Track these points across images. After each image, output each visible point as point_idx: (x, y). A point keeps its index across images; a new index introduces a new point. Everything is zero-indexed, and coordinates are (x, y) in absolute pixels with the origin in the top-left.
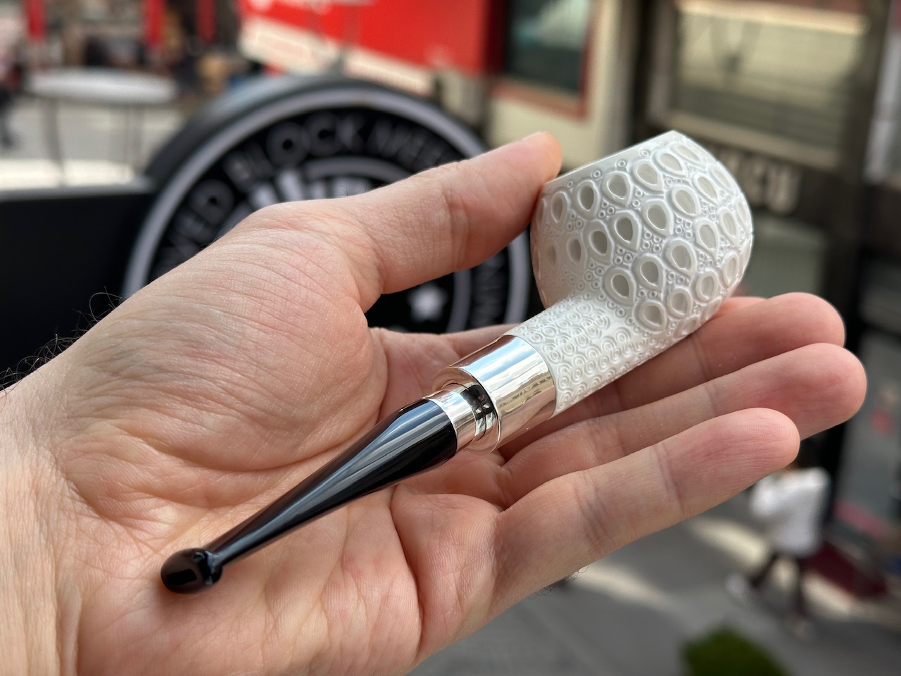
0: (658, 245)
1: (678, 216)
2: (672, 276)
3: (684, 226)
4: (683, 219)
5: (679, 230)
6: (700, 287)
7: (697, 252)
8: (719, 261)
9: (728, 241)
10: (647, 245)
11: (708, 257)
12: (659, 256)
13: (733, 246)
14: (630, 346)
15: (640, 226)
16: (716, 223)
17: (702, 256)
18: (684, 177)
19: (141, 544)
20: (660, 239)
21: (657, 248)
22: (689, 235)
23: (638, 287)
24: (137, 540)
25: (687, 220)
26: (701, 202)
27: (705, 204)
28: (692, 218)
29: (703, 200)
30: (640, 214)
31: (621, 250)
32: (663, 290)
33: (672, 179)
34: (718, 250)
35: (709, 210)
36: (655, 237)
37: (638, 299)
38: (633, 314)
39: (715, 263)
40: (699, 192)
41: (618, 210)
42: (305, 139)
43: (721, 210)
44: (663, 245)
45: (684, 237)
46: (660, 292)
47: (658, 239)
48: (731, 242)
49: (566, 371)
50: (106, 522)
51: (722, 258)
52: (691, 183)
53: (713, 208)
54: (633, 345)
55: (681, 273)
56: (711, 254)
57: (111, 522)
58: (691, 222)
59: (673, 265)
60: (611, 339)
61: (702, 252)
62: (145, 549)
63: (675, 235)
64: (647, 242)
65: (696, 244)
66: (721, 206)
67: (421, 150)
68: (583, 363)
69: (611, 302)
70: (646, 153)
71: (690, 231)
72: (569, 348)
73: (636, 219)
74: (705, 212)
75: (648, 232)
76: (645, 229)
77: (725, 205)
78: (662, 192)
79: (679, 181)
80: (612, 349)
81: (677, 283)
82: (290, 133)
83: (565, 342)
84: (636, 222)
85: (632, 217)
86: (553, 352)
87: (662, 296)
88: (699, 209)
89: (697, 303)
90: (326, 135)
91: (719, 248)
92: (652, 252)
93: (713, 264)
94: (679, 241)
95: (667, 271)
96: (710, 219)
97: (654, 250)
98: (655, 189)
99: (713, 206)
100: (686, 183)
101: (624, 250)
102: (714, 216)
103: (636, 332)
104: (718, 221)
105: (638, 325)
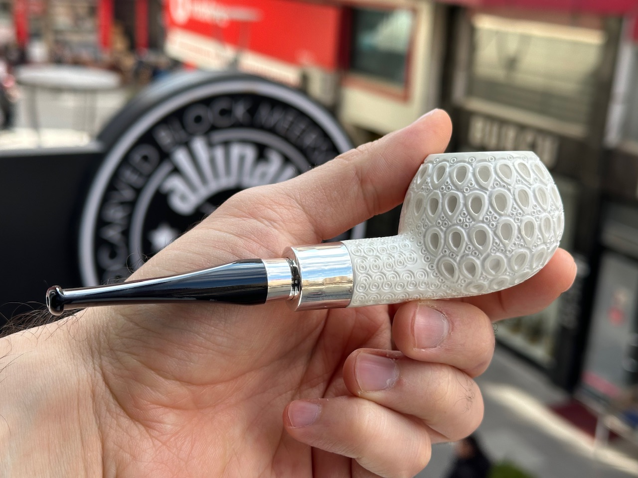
0: (468, 224)
1: (491, 210)
2: (469, 248)
3: (492, 217)
4: (493, 212)
5: (487, 219)
6: (488, 264)
7: (494, 239)
8: (509, 251)
9: (522, 241)
10: (460, 220)
11: (501, 245)
12: (465, 231)
13: (526, 246)
14: (425, 283)
15: (461, 205)
16: (518, 225)
17: (496, 243)
18: (510, 185)
19: (154, 439)
20: (471, 220)
21: (466, 226)
22: (493, 225)
23: (444, 246)
24: (152, 437)
25: (496, 215)
26: (513, 206)
27: (515, 209)
28: (500, 215)
29: (515, 206)
30: (465, 198)
31: (443, 217)
32: (460, 255)
33: (500, 183)
34: (512, 244)
35: (517, 214)
36: (468, 217)
37: (441, 254)
38: (435, 263)
39: (506, 251)
40: (515, 199)
41: (453, 190)
42: (210, 115)
43: (526, 218)
44: (471, 225)
45: (488, 225)
46: (457, 255)
47: (469, 219)
48: (524, 242)
49: (366, 280)
50: (135, 424)
51: (513, 250)
52: (512, 191)
53: (520, 214)
54: (428, 283)
55: (477, 249)
56: (504, 244)
57: (137, 423)
58: (498, 217)
59: (472, 240)
60: (411, 273)
61: (497, 241)
62: (157, 442)
63: (483, 222)
64: (462, 219)
65: (495, 234)
66: (528, 214)
67: (292, 123)
68: (382, 280)
69: (424, 249)
70: (492, 159)
71: (494, 223)
72: (376, 266)
73: (462, 201)
74: (513, 214)
75: (465, 212)
76: (464, 209)
77: (533, 216)
78: (487, 190)
79: (504, 186)
80: (409, 279)
81: (472, 254)
82: (200, 111)
83: (375, 261)
84: (460, 202)
85: (459, 198)
86: (363, 265)
87: (458, 259)
88: (509, 210)
89: (484, 274)
90: (225, 112)
91: (513, 242)
92: (462, 227)
93: (504, 252)
94: (483, 227)
95: (467, 243)
96: (515, 221)
97: (464, 226)
98: (483, 186)
99: (521, 212)
100: (509, 190)
101: (445, 218)
102: (518, 219)
103: (433, 275)
104: (519, 224)
105: (436, 272)
